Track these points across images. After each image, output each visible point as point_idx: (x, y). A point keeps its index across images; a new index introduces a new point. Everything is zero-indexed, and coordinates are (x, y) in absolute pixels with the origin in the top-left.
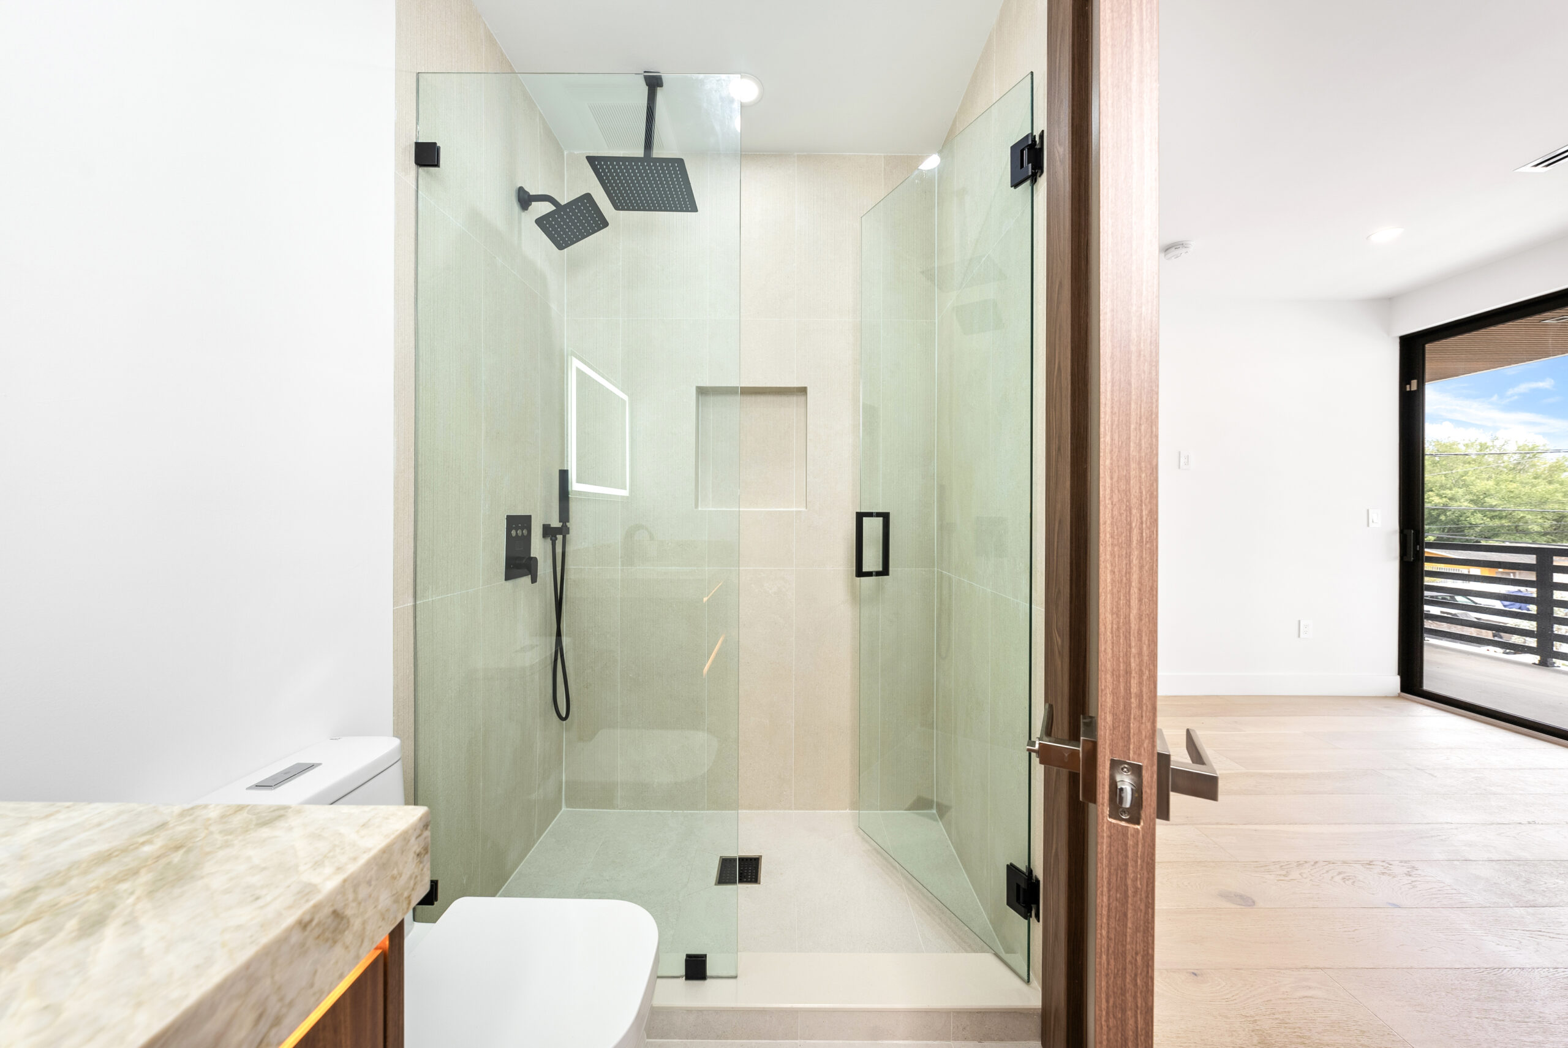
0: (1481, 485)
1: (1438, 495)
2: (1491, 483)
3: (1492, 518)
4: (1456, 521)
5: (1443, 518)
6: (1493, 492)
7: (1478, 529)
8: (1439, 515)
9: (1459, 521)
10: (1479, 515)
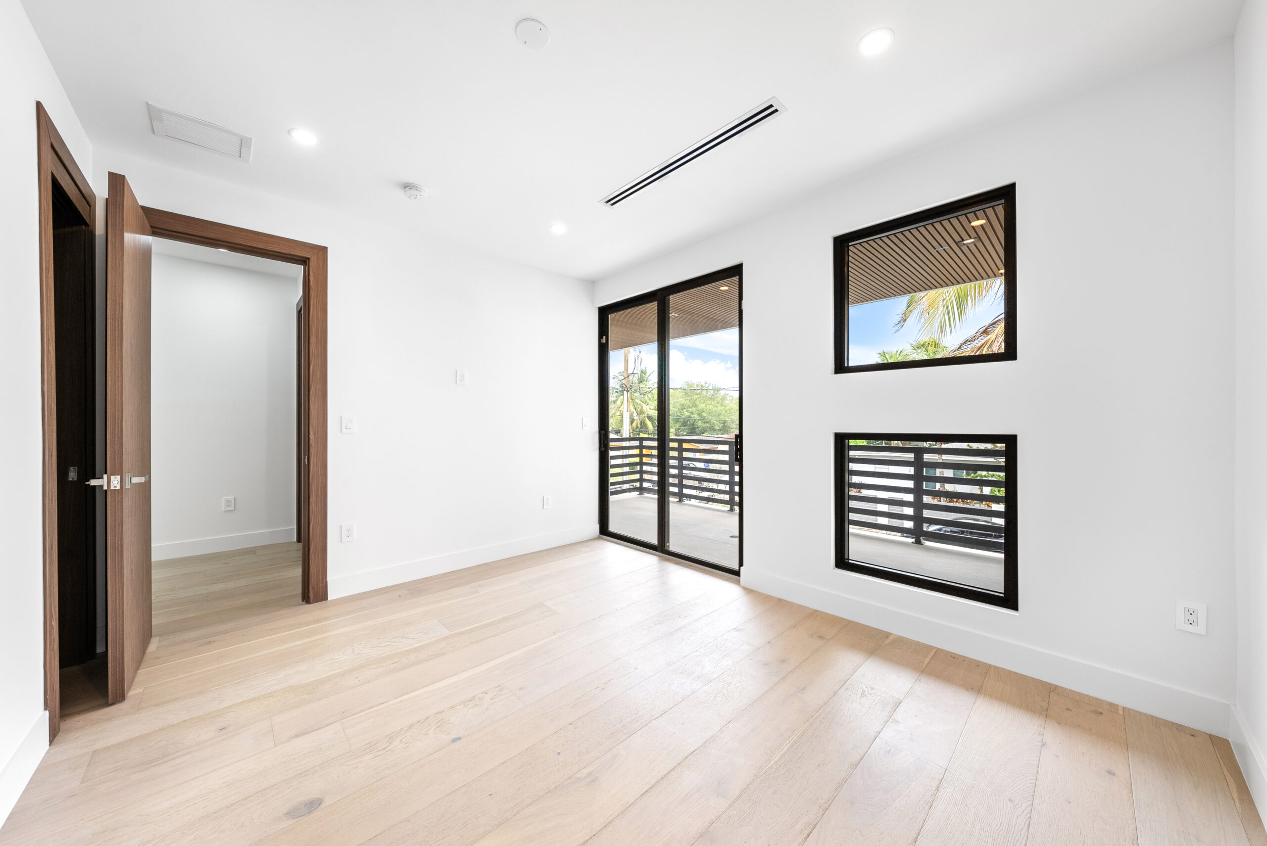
0: (702, 406)
1: (687, 411)
2: (704, 405)
3: (704, 423)
4: (693, 425)
5: (689, 423)
6: (704, 410)
7: (700, 429)
8: (687, 421)
9: (694, 424)
10: (700, 422)
